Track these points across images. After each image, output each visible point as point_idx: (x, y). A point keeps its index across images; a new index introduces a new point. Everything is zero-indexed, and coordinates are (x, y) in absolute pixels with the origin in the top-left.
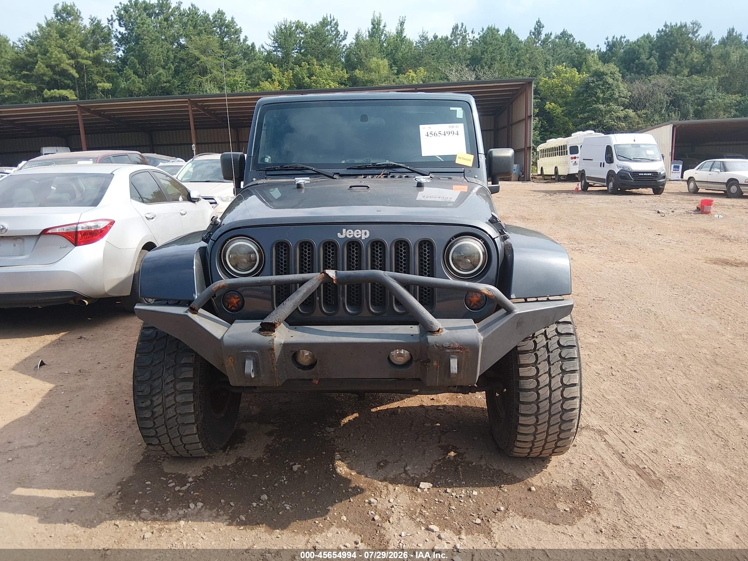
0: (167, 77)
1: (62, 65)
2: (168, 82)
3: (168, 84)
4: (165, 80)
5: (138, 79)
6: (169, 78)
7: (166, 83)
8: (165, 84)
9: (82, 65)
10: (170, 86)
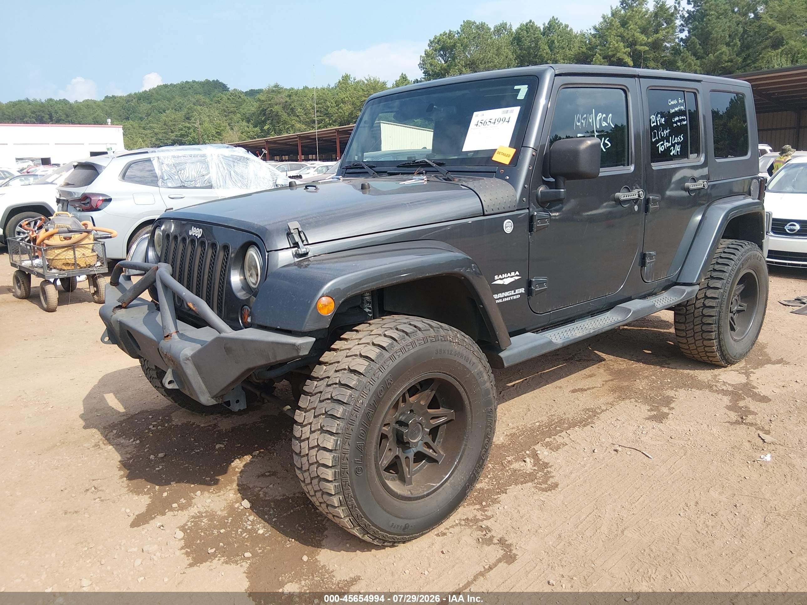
0: (730, 55)
1: (618, 55)
2: (731, 61)
3: (729, 64)
4: (727, 59)
5: (695, 61)
6: (732, 57)
7: (728, 62)
8: (726, 64)
9: (640, 52)
10: (732, 66)
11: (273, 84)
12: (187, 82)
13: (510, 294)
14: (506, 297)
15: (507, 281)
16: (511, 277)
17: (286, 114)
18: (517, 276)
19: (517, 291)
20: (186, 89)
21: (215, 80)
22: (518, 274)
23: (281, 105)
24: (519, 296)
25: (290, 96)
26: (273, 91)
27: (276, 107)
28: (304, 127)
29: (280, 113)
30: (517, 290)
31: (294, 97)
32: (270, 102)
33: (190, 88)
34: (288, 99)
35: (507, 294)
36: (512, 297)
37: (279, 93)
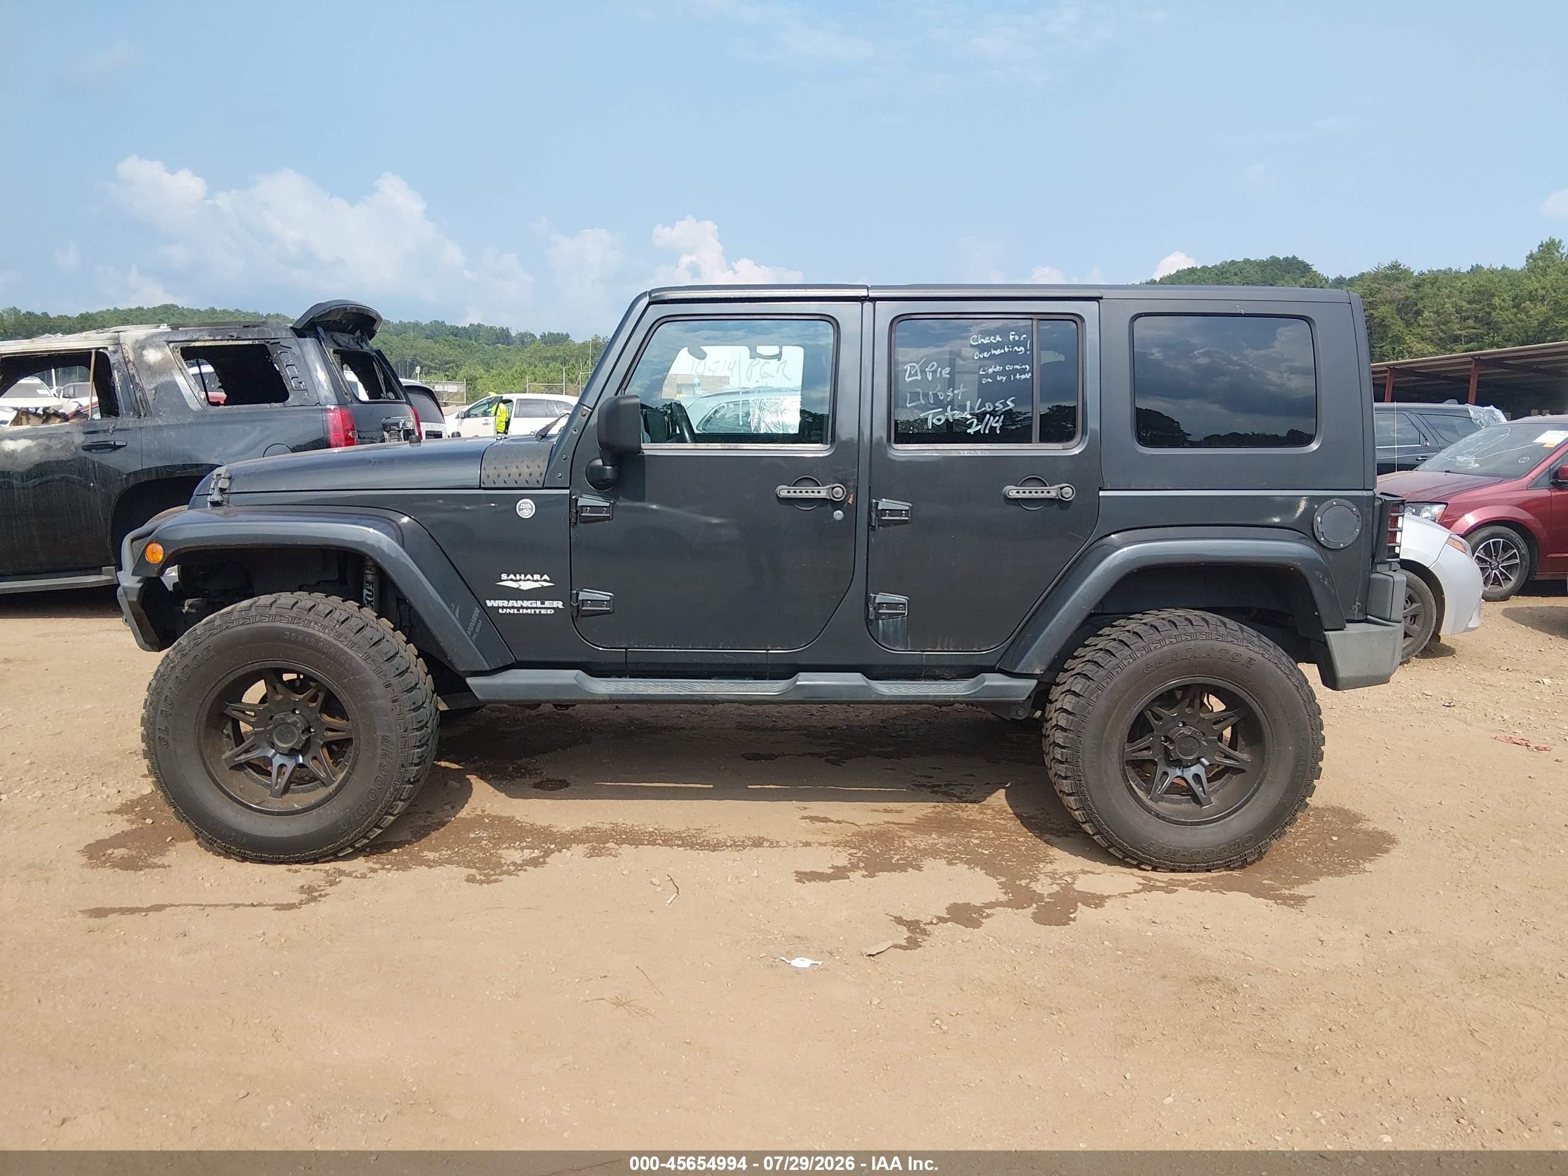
11: (1386, 262)
12: (1233, 263)
13: (534, 605)
14: (527, 608)
15: (526, 586)
16: (534, 581)
17: (1401, 323)
18: (545, 580)
19: (547, 604)
20: (1228, 275)
21: (1290, 256)
22: (548, 579)
23: (1395, 306)
24: (553, 611)
25: (1417, 286)
26: (1386, 276)
27: (1382, 309)
28: (1430, 348)
29: (1389, 320)
30: (546, 602)
31: (1427, 289)
32: (1371, 299)
33: (1236, 274)
34: (1412, 293)
35: (526, 604)
36: (537, 611)
37: (1398, 280)
